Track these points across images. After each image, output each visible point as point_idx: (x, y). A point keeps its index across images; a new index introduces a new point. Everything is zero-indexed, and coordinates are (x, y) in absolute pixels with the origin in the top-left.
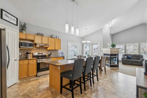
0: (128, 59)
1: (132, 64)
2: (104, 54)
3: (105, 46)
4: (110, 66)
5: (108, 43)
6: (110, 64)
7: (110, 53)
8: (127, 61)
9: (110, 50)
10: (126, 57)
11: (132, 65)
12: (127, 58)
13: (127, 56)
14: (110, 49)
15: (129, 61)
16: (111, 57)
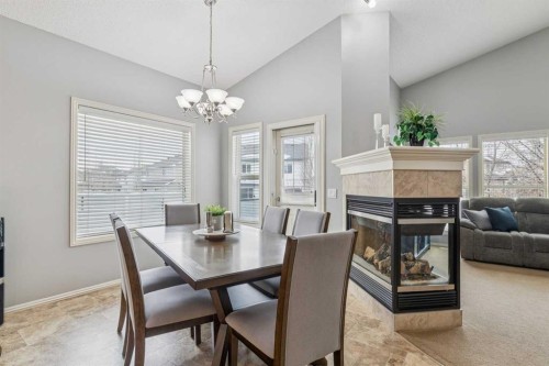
0: (494, 229)
1: (527, 262)
2: (352, 202)
3: (356, 140)
4: (390, 301)
5: (377, 118)
6: (389, 287)
7: (387, 191)
8: (491, 242)
9: (389, 165)
10: (483, 214)
11: (524, 266)
12: (488, 225)
13: (489, 212)
14: (396, 155)
15: (505, 243)
16: (397, 227)
